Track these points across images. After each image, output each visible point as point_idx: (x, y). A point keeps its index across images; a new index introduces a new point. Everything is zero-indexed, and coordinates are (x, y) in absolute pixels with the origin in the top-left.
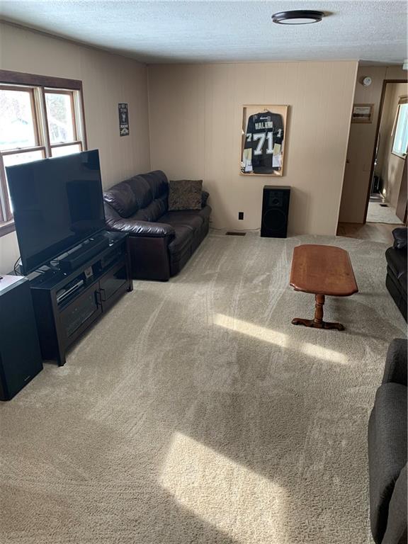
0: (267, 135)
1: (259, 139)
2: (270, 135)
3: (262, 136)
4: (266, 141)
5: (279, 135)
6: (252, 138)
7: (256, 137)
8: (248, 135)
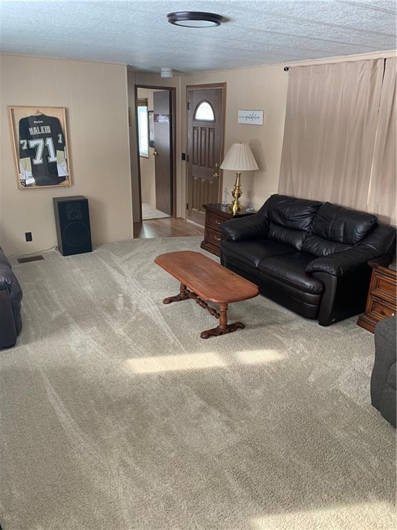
0: (45, 141)
1: (37, 146)
2: (49, 142)
3: (40, 142)
4: (46, 148)
5: (60, 141)
6: (28, 145)
7: (33, 143)
8: (22, 142)
